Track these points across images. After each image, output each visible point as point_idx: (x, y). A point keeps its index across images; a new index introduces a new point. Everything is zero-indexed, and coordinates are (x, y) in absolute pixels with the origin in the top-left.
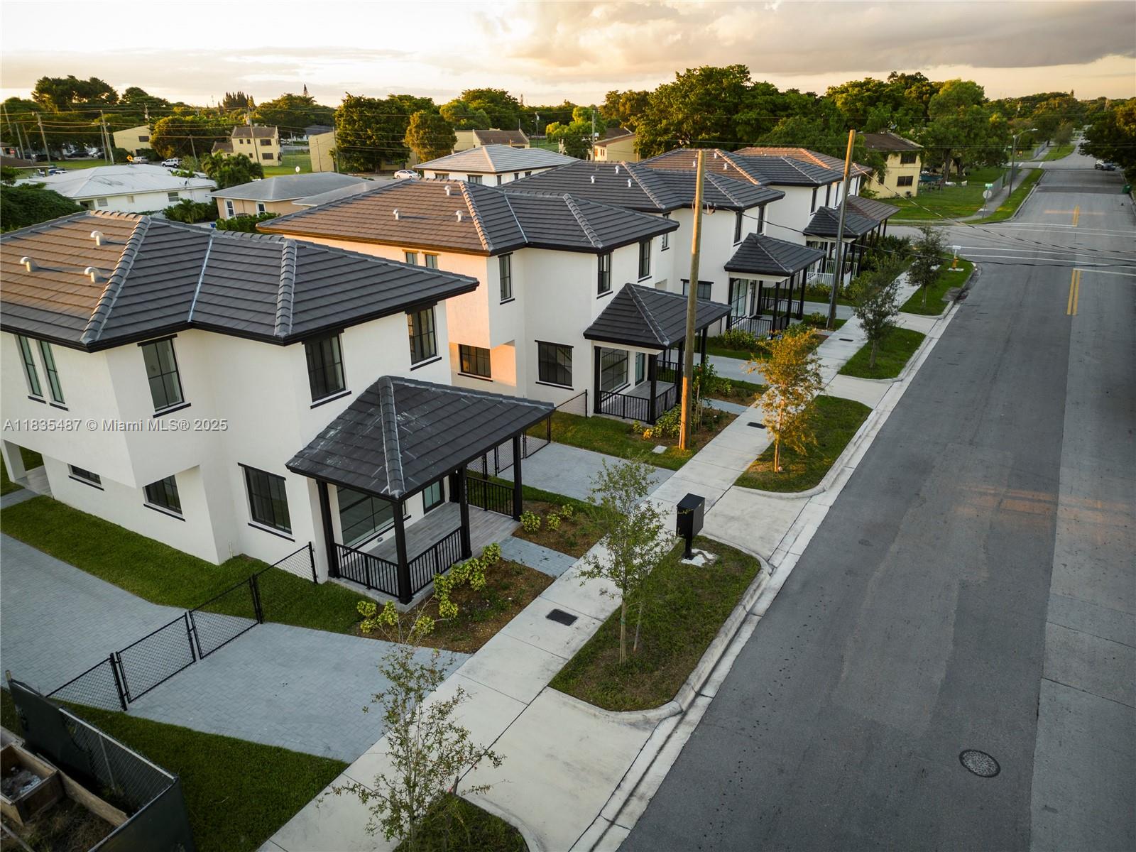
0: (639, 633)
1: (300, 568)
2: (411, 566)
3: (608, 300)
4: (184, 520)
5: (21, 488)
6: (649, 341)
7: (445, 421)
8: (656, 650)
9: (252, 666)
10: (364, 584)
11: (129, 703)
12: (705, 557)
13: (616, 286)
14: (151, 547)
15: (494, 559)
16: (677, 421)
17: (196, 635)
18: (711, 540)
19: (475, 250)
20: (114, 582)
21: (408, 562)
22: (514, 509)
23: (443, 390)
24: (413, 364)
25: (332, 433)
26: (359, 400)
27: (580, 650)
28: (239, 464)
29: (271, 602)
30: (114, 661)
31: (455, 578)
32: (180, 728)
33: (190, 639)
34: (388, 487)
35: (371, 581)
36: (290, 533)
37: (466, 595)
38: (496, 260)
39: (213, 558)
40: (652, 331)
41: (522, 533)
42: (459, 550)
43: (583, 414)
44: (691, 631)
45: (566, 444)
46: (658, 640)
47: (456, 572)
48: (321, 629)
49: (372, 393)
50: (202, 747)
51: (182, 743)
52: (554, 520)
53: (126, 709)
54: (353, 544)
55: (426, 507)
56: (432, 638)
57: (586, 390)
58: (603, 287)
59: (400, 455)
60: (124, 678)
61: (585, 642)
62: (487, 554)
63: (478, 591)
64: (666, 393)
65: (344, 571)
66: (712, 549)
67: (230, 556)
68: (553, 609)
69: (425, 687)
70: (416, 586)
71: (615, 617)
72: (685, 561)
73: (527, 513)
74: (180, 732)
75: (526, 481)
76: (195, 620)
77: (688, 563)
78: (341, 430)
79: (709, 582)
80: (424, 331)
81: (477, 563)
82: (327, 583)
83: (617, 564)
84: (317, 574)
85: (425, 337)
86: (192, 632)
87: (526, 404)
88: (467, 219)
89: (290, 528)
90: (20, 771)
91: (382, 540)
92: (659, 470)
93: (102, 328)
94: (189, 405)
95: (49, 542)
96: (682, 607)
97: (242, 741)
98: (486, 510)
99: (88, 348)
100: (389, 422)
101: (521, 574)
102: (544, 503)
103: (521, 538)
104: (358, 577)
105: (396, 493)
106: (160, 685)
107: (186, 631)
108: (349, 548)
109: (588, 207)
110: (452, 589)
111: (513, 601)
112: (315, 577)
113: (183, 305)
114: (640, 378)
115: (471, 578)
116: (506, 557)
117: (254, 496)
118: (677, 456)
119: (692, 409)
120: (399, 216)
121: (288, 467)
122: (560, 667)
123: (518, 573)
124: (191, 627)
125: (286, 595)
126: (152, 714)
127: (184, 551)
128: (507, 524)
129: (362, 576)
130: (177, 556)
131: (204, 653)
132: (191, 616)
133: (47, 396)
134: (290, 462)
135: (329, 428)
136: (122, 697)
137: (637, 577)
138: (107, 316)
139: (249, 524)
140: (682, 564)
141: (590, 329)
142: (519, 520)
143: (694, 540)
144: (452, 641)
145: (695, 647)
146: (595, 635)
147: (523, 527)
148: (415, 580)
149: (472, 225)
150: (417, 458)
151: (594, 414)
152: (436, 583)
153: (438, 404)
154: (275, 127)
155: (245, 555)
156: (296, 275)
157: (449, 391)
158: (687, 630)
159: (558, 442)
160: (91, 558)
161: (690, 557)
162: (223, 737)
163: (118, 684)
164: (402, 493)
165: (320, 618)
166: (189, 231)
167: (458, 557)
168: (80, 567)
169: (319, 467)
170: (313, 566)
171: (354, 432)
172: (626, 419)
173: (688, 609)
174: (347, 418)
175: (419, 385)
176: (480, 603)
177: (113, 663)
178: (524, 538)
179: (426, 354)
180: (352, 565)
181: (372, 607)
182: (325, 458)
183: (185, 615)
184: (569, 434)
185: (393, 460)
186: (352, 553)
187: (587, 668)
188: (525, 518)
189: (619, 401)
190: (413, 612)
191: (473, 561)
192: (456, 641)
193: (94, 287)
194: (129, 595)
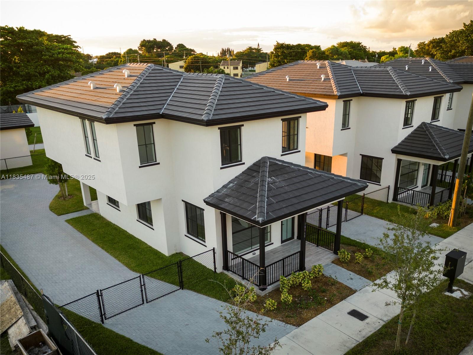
0: (411, 333)
1: (207, 262)
2: (267, 268)
3: (409, 131)
4: (153, 229)
5: (88, 209)
6: (435, 155)
7: (296, 184)
8: (421, 346)
9: (172, 311)
10: (241, 276)
11: (105, 319)
12: (462, 292)
13: (416, 123)
14: (138, 243)
15: (318, 273)
16: (449, 209)
17: (145, 289)
18: (467, 283)
19: (330, 95)
20: (116, 258)
21: (265, 266)
22: (335, 247)
23: (297, 168)
24: (282, 152)
25: (231, 185)
26: (249, 169)
27: (368, 337)
28: (183, 201)
29: (190, 279)
30: (99, 294)
31: (293, 281)
32: (127, 338)
33: (142, 291)
34: (256, 216)
35: (245, 275)
36: (205, 242)
37: (299, 292)
38: (341, 103)
39: (166, 252)
40: (437, 150)
41: (338, 262)
42: (298, 266)
43: (385, 201)
44: (449, 339)
45: (373, 216)
46: (424, 340)
47: (294, 277)
48: (213, 298)
49: (257, 165)
50: (135, 351)
51: (125, 347)
52: (359, 256)
53: (103, 323)
54: (239, 253)
55: (283, 240)
56: (274, 313)
57: (389, 186)
58: (407, 122)
59: (266, 200)
60: (103, 305)
61: (372, 333)
62: (314, 270)
63: (306, 291)
64: (442, 192)
65: (231, 268)
66: (468, 288)
67: (174, 252)
68: (352, 309)
69: (252, 334)
70: (269, 282)
71: (395, 321)
72: (447, 294)
73: (342, 250)
74: (126, 340)
75: (345, 233)
76: (145, 280)
77: (450, 295)
78: (236, 184)
79: (464, 309)
80: (292, 133)
81: (308, 274)
82: (221, 273)
83: (400, 281)
84: (216, 267)
85: (292, 137)
86: (143, 287)
87: (349, 181)
88: (327, 79)
89: (205, 239)
90: (44, 346)
91: (255, 254)
92: (433, 237)
93: (114, 112)
94: (159, 164)
95: (92, 234)
96: (443, 322)
97: (157, 352)
98: (317, 246)
99: (105, 121)
100: (263, 181)
101: (335, 285)
102: (354, 247)
103: (337, 265)
104: (238, 272)
105: (260, 220)
106: (123, 313)
107: (140, 285)
108: (237, 255)
109: (403, 74)
110: (291, 287)
111: (327, 300)
112: (215, 268)
113: (159, 106)
114: (425, 184)
115: (302, 282)
116: (327, 274)
117: (189, 220)
118: (446, 230)
119: (459, 203)
120: (289, 80)
121: (205, 201)
122: (353, 346)
123: (332, 284)
124: (142, 284)
125: (198, 276)
126: (115, 328)
127: (153, 247)
128: (329, 256)
129: (240, 272)
130: (149, 249)
131: (149, 300)
132: (143, 277)
133: (93, 155)
134: (206, 199)
135: (230, 182)
136: (101, 316)
137: (414, 293)
138: (118, 107)
139: (185, 235)
140: (445, 295)
141: (396, 147)
142: (337, 254)
143: (455, 281)
144: (286, 317)
145: (452, 349)
146: (379, 330)
147: (339, 259)
148: (269, 278)
149: (330, 83)
150: (276, 202)
151: (393, 202)
152: (281, 281)
153: (294, 175)
154: (241, 60)
155: (182, 253)
156: (221, 91)
157: (302, 169)
158: (446, 337)
159: (367, 214)
160: (109, 244)
161: (452, 291)
162: (147, 347)
163: (100, 308)
164: (264, 220)
165: (214, 291)
166: (172, 72)
167: (297, 270)
168: (103, 248)
169: (221, 202)
170: (215, 262)
171: (243, 185)
172: (413, 206)
173: (448, 324)
174: (241, 177)
175: (284, 163)
176: (307, 298)
177: (98, 296)
178: (339, 265)
179: (291, 147)
180: (236, 266)
181: (242, 289)
182: (225, 198)
183: (140, 277)
184: (375, 211)
185: (262, 201)
186: (238, 258)
187: (371, 349)
188: (341, 253)
189: (410, 195)
190: (266, 297)
191: (305, 272)
192: (289, 317)
193: (118, 94)
194: (121, 265)
